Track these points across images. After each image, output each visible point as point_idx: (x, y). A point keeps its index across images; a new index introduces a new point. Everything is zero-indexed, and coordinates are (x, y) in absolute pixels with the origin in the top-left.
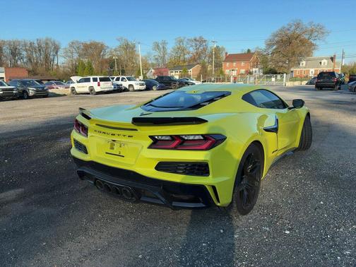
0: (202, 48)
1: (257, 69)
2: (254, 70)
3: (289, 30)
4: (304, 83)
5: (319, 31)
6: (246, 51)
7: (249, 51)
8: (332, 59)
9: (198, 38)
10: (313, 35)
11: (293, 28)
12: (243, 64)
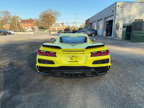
0: (8, 16)
1: (36, 27)
2: (35, 27)
3: (47, 12)
4: (56, 32)
5: (57, 13)
6: (30, 19)
7: (31, 19)
8: (63, 24)
9: (5, 11)
10: (56, 15)
11: (48, 11)
12: (30, 24)
